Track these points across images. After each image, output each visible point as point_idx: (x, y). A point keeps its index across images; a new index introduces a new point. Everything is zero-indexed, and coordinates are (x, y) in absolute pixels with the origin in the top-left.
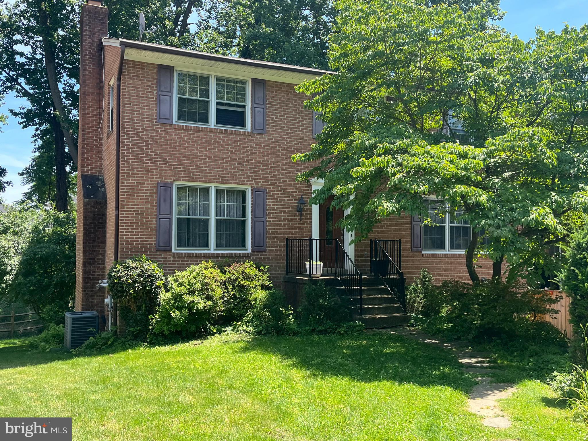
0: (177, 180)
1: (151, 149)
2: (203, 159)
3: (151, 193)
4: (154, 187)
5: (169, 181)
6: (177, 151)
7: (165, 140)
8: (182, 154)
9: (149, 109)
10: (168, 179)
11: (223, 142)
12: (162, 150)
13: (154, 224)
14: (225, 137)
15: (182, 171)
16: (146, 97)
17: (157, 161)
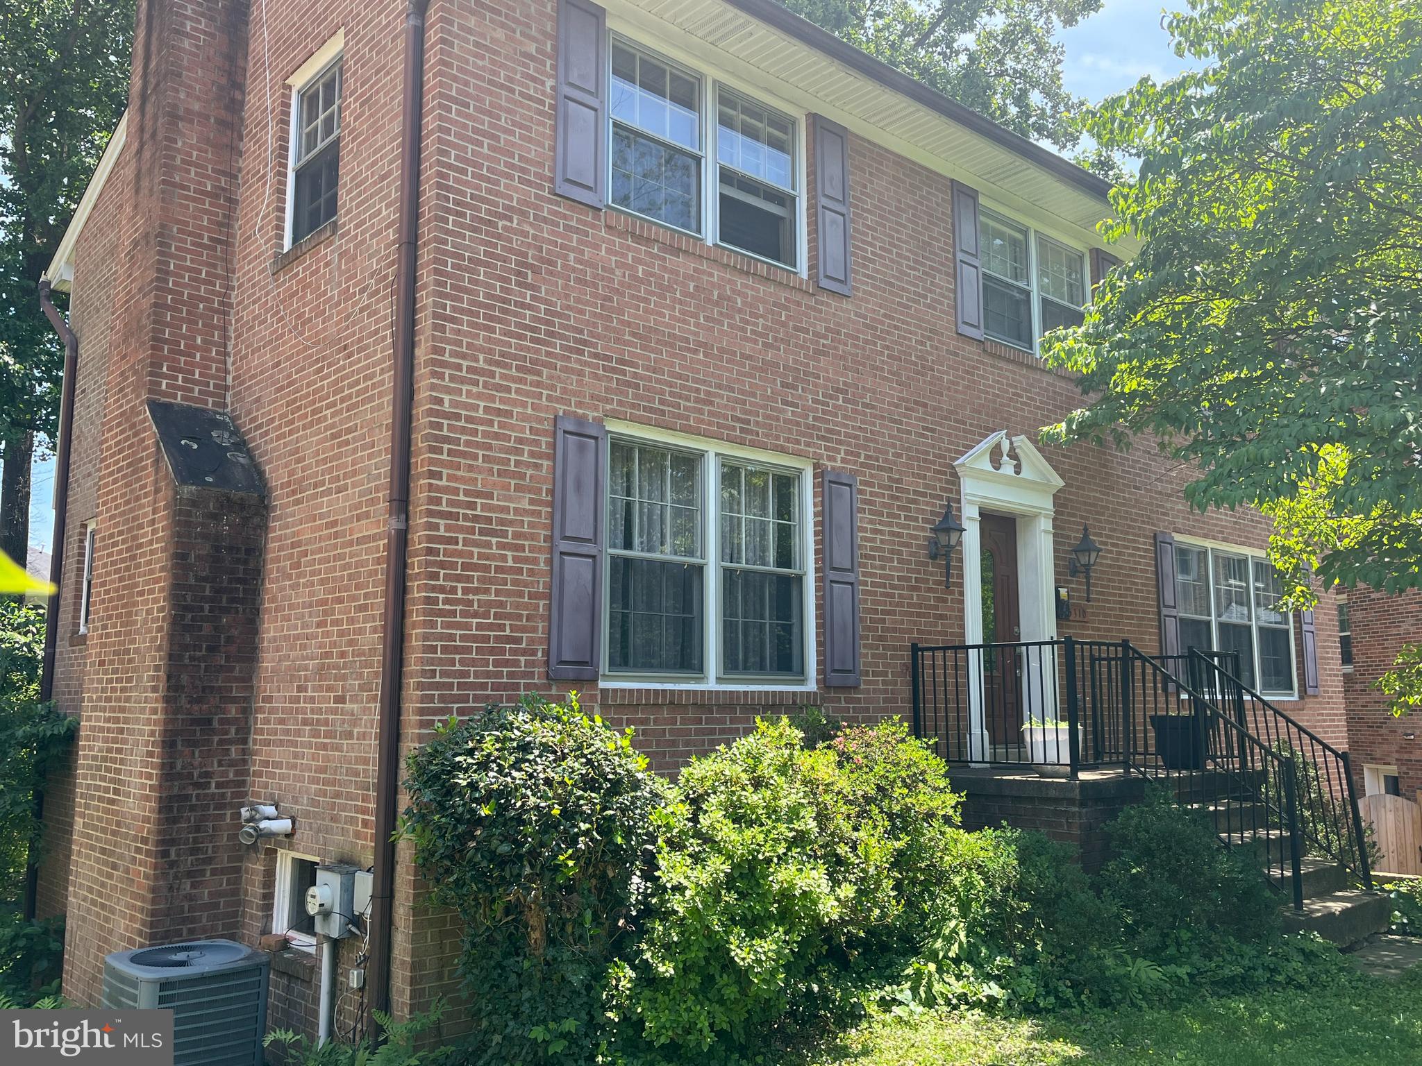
0: (616, 416)
1: (533, 288)
2: (689, 350)
3: (532, 454)
4: (544, 433)
5: (591, 414)
6: (612, 310)
7: (578, 261)
8: (629, 324)
9: (530, 140)
10: (588, 407)
11: (744, 303)
12: (567, 296)
13: (541, 573)
14: (747, 286)
15: (629, 384)
16: (521, 93)
17: (552, 334)
